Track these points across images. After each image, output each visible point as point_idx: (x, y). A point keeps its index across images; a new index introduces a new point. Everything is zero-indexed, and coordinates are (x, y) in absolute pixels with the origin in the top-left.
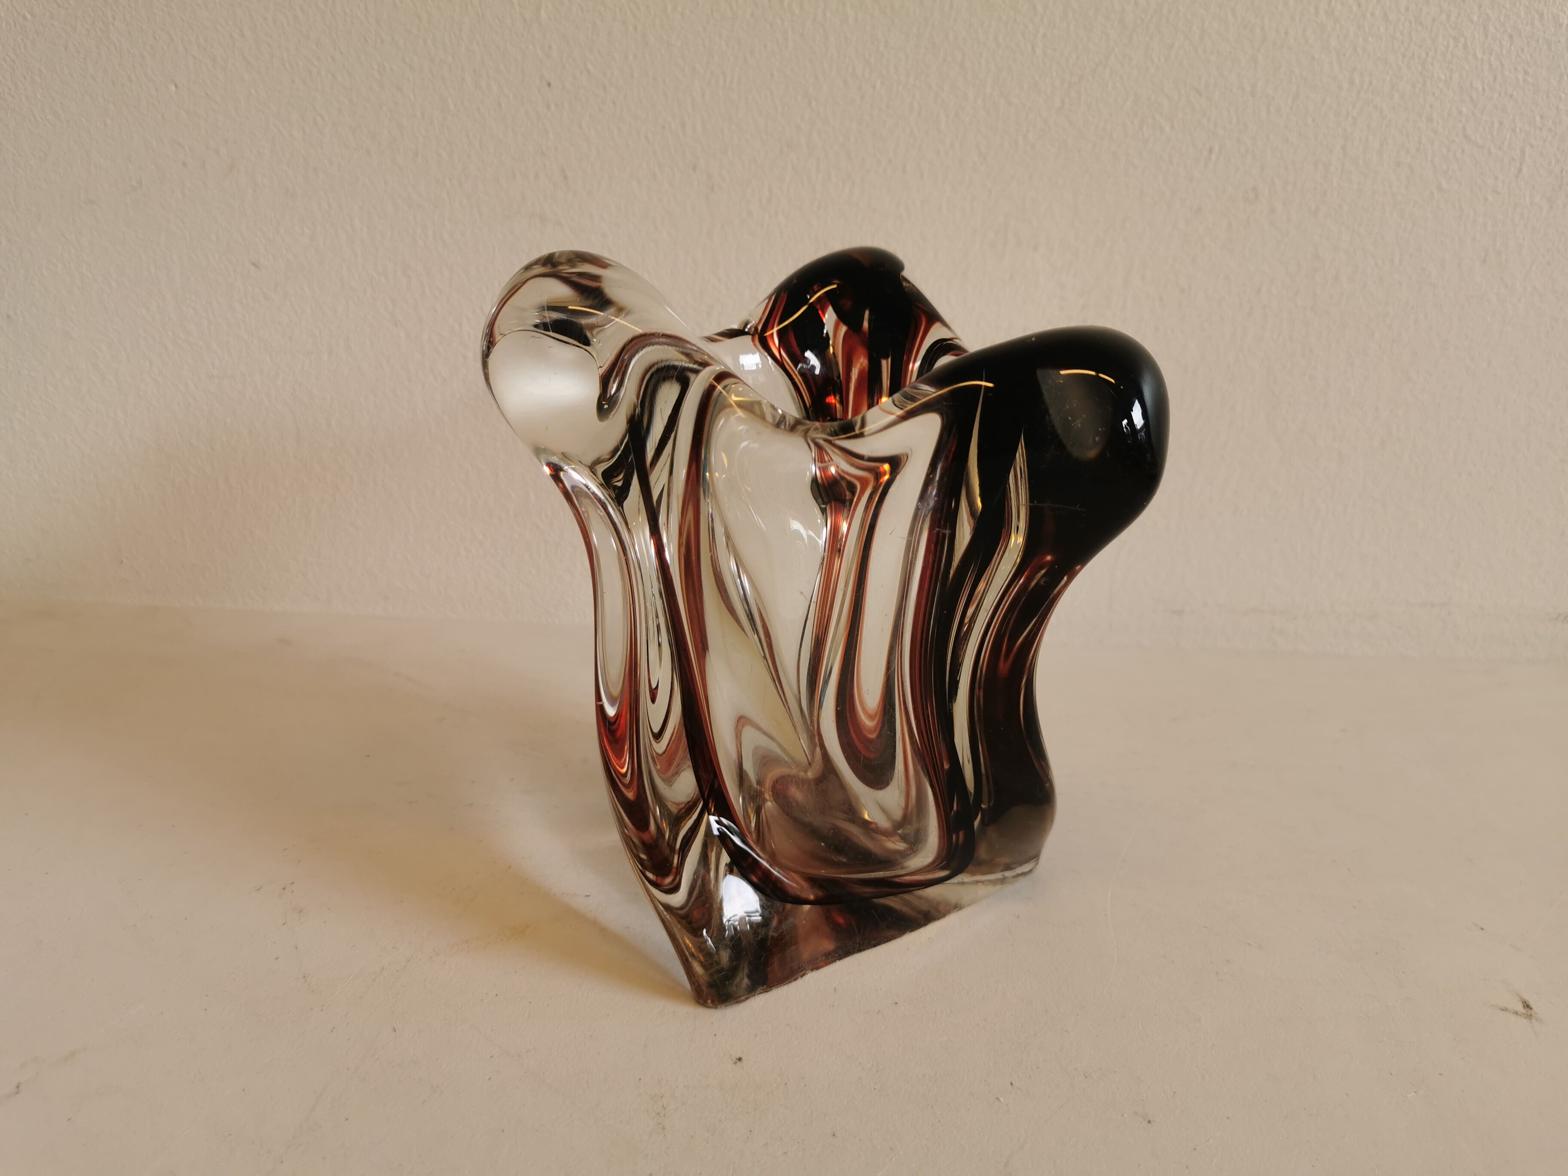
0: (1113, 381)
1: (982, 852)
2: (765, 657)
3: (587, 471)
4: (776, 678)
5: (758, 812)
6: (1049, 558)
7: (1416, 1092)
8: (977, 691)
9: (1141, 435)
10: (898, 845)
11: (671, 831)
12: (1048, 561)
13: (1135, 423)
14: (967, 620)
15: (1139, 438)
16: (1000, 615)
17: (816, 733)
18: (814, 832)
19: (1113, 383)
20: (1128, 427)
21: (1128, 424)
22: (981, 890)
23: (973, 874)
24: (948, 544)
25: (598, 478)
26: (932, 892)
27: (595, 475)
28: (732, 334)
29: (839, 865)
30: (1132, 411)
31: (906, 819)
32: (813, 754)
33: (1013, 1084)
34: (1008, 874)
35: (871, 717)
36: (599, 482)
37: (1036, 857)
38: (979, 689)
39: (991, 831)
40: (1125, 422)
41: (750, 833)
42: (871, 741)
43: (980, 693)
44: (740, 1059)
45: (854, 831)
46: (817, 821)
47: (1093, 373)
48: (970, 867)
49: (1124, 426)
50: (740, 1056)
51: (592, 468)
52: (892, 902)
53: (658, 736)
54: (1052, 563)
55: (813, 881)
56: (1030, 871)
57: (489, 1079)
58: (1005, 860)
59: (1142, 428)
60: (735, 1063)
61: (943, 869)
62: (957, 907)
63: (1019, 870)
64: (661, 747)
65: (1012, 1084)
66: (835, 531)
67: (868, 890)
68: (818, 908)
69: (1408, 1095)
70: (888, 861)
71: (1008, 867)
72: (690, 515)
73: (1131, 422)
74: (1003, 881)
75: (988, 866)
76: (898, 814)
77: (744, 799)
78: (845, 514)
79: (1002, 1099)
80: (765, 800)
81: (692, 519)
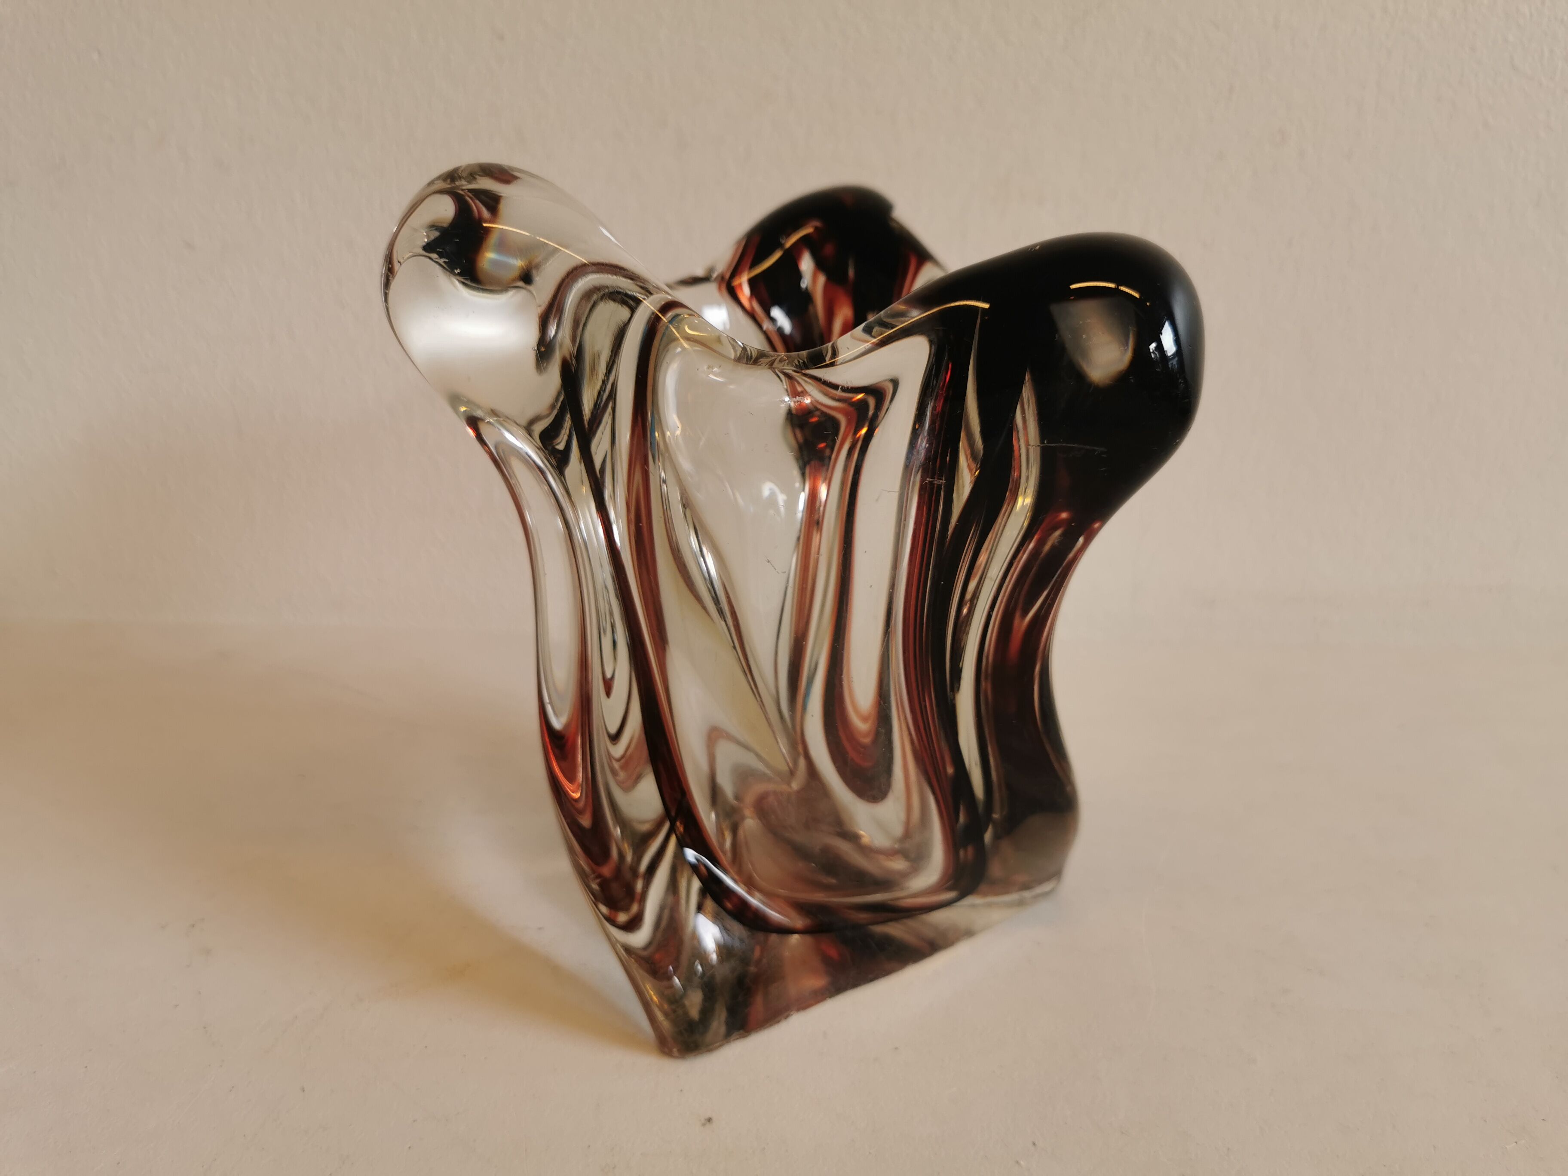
0: (1137, 295)
1: (995, 869)
2: (735, 647)
3: (522, 432)
4: (748, 670)
5: (734, 829)
6: (1064, 515)
7: (1516, 1142)
8: (983, 684)
9: (1172, 363)
10: (898, 865)
11: (634, 853)
12: (1063, 520)
13: (1165, 349)
14: (968, 596)
15: (1170, 366)
16: (1008, 586)
17: (799, 741)
18: (800, 852)
19: (1136, 298)
20: (1156, 353)
21: (1156, 348)
22: (996, 915)
23: (985, 895)
24: (944, 502)
25: (536, 442)
26: (939, 917)
27: (533, 439)
28: (694, 281)
29: (827, 888)
30: (1162, 334)
31: (907, 835)
32: (795, 762)
33: (1036, 1143)
34: (1027, 894)
35: (865, 719)
36: (538, 446)
37: (1056, 874)
38: (986, 678)
39: (1006, 846)
40: (1153, 346)
41: (724, 853)
42: (864, 747)
43: (986, 685)
44: (709, 1120)
45: (844, 847)
46: (800, 837)
47: (1112, 285)
48: (983, 887)
49: (1151, 351)
50: (710, 1116)
51: (528, 428)
52: (895, 930)
53: (615, 738)
54: (1067, 522)
55: (802, 908)
56: (1052, 891)
57: (410, 1147)
58: (1021, 878)
59: (1174, 355)
60: (704, 1125)
61: (950, 889)
62: (969, 933)
63: (1039, 890)
64: (618, 750)
65: (1034, 1144)
66: (813, 497)
67: (863, 917)
68: (808, 939)
69: (1508, 1147)
70: (885, 883)
71: (1026, 887)
72: (638, 476)
73: (1160, 347)
74: (1021, 903)
75: (1003, 886)
76: (898, 830)
77: (717, 815)
78: (823, 475)
79: (1022, 1163)
80: (743, 818)
81: (641, 482)
